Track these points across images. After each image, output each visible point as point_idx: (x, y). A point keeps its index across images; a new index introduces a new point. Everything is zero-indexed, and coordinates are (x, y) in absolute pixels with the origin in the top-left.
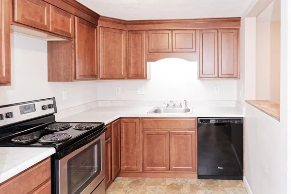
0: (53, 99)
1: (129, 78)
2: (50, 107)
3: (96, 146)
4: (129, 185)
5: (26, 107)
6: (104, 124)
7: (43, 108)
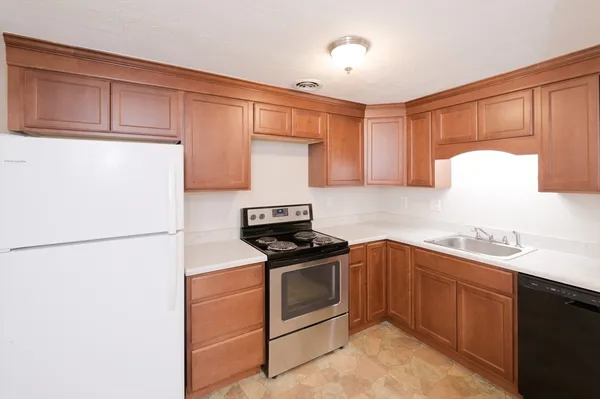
0: (310, 206)
1: (408, 185)
2: (305, 213)
3: (334, 267)
4: (392, 340)
5: (280, 210)
6: (347, 243)
7: (298, 214)
